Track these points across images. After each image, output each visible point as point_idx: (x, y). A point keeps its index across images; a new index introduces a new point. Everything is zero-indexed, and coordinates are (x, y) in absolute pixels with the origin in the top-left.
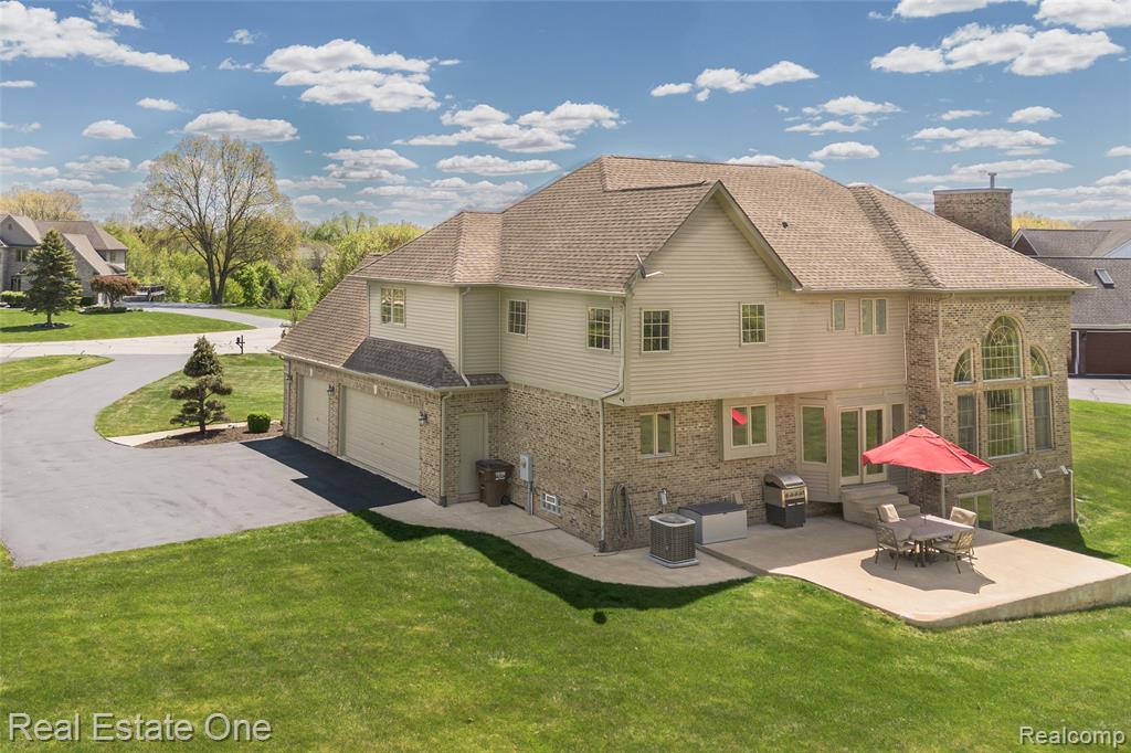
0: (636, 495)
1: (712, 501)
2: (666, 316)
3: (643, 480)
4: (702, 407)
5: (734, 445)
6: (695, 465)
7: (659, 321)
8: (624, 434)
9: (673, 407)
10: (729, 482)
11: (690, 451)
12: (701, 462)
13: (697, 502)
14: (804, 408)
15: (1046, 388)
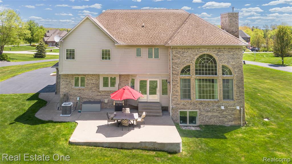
0: (72, 97)
1: (97, 101)
2: (73, 51)
3: (74, 93)
4: (95, 76)
5: (103, 87)
6: (92, 91)
7: (71, 52)
8: (68, 81)
9: (85, 75)
10: (104, 97)
11: (90, 87)
12: (94, 90)
13: (92, 101)
14: (132, 79)
15: (232, 80)
